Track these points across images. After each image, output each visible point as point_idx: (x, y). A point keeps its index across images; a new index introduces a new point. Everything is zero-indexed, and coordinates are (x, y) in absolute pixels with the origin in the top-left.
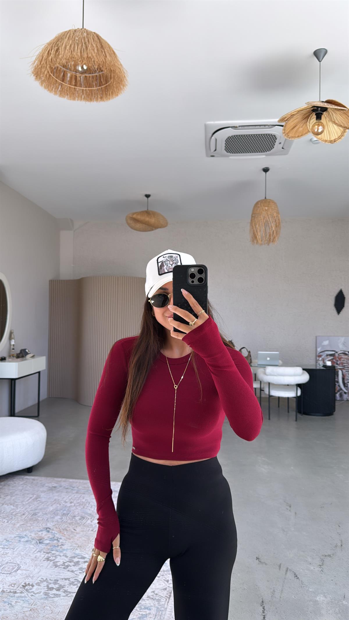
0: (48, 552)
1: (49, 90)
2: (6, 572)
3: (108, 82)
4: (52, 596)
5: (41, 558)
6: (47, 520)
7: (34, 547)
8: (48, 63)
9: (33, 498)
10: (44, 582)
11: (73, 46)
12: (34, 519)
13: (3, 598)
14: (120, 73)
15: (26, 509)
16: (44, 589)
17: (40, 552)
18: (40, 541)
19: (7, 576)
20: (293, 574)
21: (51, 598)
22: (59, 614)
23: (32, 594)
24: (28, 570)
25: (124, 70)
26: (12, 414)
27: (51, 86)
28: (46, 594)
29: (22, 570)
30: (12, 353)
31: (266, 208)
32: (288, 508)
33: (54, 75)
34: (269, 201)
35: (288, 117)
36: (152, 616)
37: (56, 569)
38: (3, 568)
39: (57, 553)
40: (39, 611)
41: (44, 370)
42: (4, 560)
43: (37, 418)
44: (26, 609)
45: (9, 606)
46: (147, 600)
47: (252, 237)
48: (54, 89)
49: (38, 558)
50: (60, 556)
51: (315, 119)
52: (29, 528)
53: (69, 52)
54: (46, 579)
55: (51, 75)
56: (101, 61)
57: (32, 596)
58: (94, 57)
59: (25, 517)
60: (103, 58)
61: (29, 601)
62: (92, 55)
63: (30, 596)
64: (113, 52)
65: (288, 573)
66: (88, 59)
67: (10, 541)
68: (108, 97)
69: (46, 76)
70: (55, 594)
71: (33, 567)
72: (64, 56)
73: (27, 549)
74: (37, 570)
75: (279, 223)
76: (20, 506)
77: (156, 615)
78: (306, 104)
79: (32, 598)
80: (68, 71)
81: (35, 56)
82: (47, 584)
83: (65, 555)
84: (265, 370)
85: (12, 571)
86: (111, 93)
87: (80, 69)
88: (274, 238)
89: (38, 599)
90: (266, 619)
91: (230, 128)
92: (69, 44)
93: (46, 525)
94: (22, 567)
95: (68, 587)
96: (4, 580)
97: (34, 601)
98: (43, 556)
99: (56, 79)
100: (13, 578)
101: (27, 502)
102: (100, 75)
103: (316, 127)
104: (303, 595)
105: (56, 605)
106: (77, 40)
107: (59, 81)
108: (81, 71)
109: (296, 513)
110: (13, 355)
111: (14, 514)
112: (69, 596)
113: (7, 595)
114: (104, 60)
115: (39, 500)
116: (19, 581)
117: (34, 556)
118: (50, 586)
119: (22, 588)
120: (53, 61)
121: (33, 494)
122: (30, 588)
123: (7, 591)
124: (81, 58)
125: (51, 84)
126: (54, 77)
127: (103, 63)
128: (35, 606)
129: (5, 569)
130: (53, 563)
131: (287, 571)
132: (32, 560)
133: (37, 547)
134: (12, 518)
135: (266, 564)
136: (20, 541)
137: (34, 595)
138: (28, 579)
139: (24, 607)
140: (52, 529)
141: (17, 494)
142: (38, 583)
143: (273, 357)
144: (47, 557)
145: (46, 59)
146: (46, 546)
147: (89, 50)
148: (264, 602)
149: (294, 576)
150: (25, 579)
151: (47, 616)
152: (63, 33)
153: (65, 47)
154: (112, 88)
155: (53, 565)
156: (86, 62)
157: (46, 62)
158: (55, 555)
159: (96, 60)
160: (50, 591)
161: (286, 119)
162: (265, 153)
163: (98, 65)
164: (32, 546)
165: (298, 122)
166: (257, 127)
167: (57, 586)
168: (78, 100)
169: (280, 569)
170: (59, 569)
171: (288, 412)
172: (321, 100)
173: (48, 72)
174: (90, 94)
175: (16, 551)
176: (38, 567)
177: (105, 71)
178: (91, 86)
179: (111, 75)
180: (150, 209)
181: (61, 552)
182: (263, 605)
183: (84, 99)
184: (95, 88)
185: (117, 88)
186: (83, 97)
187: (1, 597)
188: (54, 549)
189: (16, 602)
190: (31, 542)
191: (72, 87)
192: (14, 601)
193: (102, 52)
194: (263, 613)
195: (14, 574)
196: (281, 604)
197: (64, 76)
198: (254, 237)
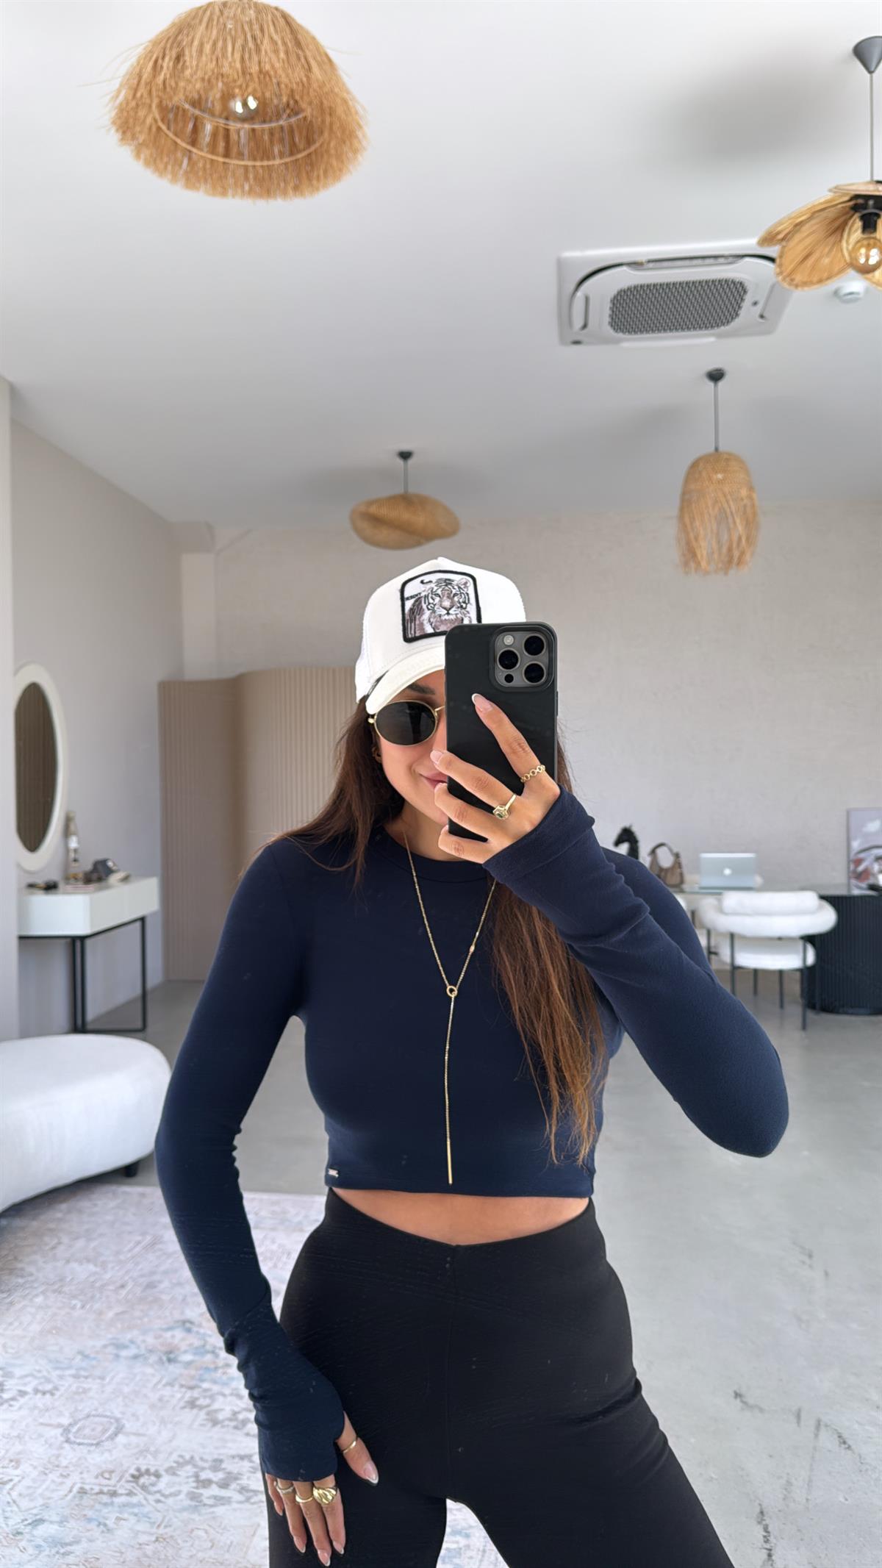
0: (193, 1383)
1: (157, 169)
2: (86, 1441)
3: (314, 142)
4: (211, 1502)
5: (174, 1401)
6: (184, 1299)
7: (155, 1372)
8: (154, 94)
9: (143, 1244)
10: (187, 1465)
11: (220, 44)
12: (151, 1299)
13: (84, 1510)
14: (347, 115)
15: (128, 1272)
16: (187, 1483)
17: (171, 1384)
18: (170, 1356)
19: (89, 1451)
20: (836, 1436)
21: (206, 1507)
22: (231, 1549)
23: (158, 1496)
24: (144, 1435)
25: (359, 108)
26: (79, 1026)
27: (161, 159)
28: (193, 1496)
29: (127, 1434)
30: (72, 871)
31: (720, 476)
32: (806, 1259)
33: (169, 129)
34: (725, 456)
35: (787, 231)
36: (473, 1553)
37: (217, 1428)
38: (79, 1430)
39: (216, 1388)
40: (179, 1541)
41: (154, 914)
42: (80, 1408)
43: (140, 1035)
44: (143, 1539)
45: (100, 1531)
46: (457, 1510)
47: (684, 555)
48: (170, 167)
49: (168, 1401)
50: (224, 1395)
51: (860, 230)
52: (139, 1322)
53: (212, 60)
54: (192, 1458)
55: (162, 131)
56: (297, 84)
57: (158, 1501)
58: (278, 72)
59: (127, 1294)
60: (302, 74)
61: (150, 1515)
62: (273, 66)
63: (153, 1503)
64: (326, 59)
65: (824, 1434)
66: (262, 77)
67: (92, 1356)
68: (315, 182)
69: (150, 129)
70: (218, 1498)
71: (155, 1424)
72: (199, 72)
73: (138, 1378)
74: (166, 1435)
75: (755, 514)
76: (111, 1265)
77: (484, 1551)
79: (159, 1508)
80: (206, 116)
81: (119, 77)
82: (195, 1470)
83: (235, 1392)
84: (720, 901)
85: (104, 1439)
86: (321, 173)
87: (239, 108)
88: (742, 553)
89: (174, 1511)
90: (774, 1558)
91: (624, 268)
92: (209, 38)
93: (182, 1313)
94: (128, 1426)
95: (249, 1478)
96: (83, 1461)
97: (164, 1517)
98: (179, 1395)
99: (174, 138)
100: (107, 1455)
101: (129, 1255)
102: (291, 127)
103: (863, 251)
104: (866, 1493)
105: (223, 1526)
106: (231, 29)
107: (184, 145)
108: (241, 114)
109: (826, 1274)
110: (76, 874)
111: (98, 1285)
112: (252, 1501)
113: (93, 1500)
114: (305, 79)
115: (161, 1250)
116: (122, 1465)
117: (158, 1395)
118: (203, 1476)
119: (131, 1482)
120: (168, 86)
121: (144, 1234)
122: (150, 1481)
123: (92, 1489)
124: (244, 73)
125: (162, 152)
126: (171, 135)
127: (301, 88)
128: (168, 1530)
129: (84, 1433)
130: (208, 1414)
131: (818, 1427)
132: (152, 1406)
133: (164, 1373)
134: (92, 1297)
135: (761, 1410)
136: (117, 1356)
137: (162, 1499)
138: (144, 1459)
139: (138, 1531)
140: (197, 1323)
142: (171, 1467)
143: (738, 868)
144: (191, 1397)
145: (149, 84)
146: (185, 1368)
147: (263, 53)
148: (765, 1513)
149: (838, 1443)
150: (137, 1459)
151: (200, 1555)
152: (189, 15)
153: (200, 51)
154: (325, 156)
155: (207, 1420)
156: (257, 85)
157: (150, 91)
158: (209, 1393)
159: (284, 79)
160: (205, 1490)
162: (716, 330)
163: (288, 92)
164: (149, 1370)
165: (818, 243)
166: (695, 262)
167: (221, 1475)
168: (233, 196)
169: (799, 1424)
171: (782, 1006)
172: (876, 178)
173: (155, 120)
174: (266, 176)
175: (109, 1383)
176: (169, 1426)
177: (308, 112)
178: (267, 155)
179: (323, 122)
180: (412, 490)
181: (225, 1384)
182: (764, 1520)
183: (251, 192)
184: (277, 162)
185: (340, 157)
186: (247, 187)
187: (77, 1505)
188: (206, 1376)
189: (118, 1519)
190: (146, 1359)
191: (218, 161)
192: (113, 1516)
193: (299, 59)
194: (767, 1541)
195: (107, 1444)
196: (812, 1519)
197: (196, 130)
198: (690, 554)
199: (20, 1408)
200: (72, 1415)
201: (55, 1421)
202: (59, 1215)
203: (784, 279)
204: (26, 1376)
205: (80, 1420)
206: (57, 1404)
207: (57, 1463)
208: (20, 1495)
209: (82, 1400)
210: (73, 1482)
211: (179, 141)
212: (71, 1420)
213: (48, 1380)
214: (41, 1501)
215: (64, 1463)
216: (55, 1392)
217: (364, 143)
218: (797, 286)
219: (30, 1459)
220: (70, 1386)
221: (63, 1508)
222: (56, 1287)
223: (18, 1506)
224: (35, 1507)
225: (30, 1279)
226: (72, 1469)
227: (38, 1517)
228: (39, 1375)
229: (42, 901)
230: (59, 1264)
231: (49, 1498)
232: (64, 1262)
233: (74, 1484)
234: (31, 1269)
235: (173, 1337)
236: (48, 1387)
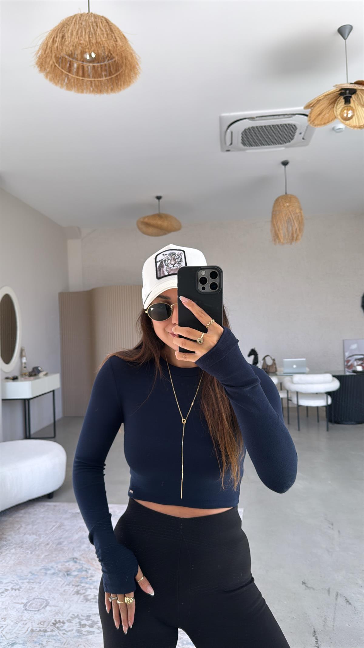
0: (78, 584)
1: (54, 82)
2: (33, 609)
3: (119, 71)
4: (86, 633)
5: (70, 592)
6: (73, 549)
7: (62, 580)
8: (53, 52)
10: (76, 618)
11: (80, 31)
12: (59, 549)
13: (33, 638)
14: (132, 60)
15: (50, 538)
16: (76, 626)
17: (68, 585)
18: (68, 573)
19: (35, 613)
20: (344, 599)
21: (84, 636)
23: (64, 632)
24: (58, 606)
25: (137, 56)
26: (28, 436)
27: (56, 78)
28: (79, 631)
29: (51, 606)
30: (24, 372)
31: (288, 204)
32: (331, 526)
33: (59, 66)
34: (290, 196)
35: (314, 103)
37: (88, 603)
38: (30, 605)
39: (87, 586)
41: (58, 389)
42: (31, 596)
43: (53, 439)
45: (40, 646)
47: (274, 236)
48: (60, 82)
49: (67, 592)
50: (91, 589)
51: (344, 103)
52: (55, 559)
53: (76, 38)
54: (78, 615)
55: (57, 67)
56: (112, 47)
57: (64, 634)
58: (104, 42)
59: (50, 547)
60: (114, 43)
61: (60, 640)
62: (102, 40)
63: (62, 635)
64: (123, 37)
65: (339, 598)
66: (97, 44)
67: (35, 573)
68: (119, 87)
69: (52, 66)
70: (89, 632)
71: (62, 601)
72: (71, 42)
73: (55, 582)
74: (67, 606)
75: (302, 219)
76: (43, 535)
78: (334, 86)
79: (64, 637)
80: (74, 60)
81: (38, 45)
82: (79, 620)
83: (95, 587)
84: (292, 378)
85: (41, 608)
86: (122, 83)
87: (88, 57)
88: (298, 235)
89: (70, 638)
91: (247, 120)
92: (75, 29)
93: (73, 555)
94: (51, 602)
96: (32, 618)
97: (67, 640)
98: (71, 589)
100: (42, 615)
101: (50, 531)
102: (109, 64)
103: (345, 111)
104: (358, 623)
105: (91, 643)
106: (84, 25)
107: (66, 72)
108: (89, 60)
109: (339, 532)
110: (25, 373)
111: (37, 544)
113: (37, 634)
114: (115, 45)
115: (63, 528)
116: (48, 619)
117: (63, 589)
118: (83, 622)
119: (53, 626)
120: (59, 48)
121: (56, 522)
122: (61, 625)
123: (36, 629)
124: (90, 43)
125: (57, 76)
126: (60, 68)
127: (113, 49)
128: (68, 646)
129: (33, 606)
130: (84, 597)
131: (337, 596)
132: (61, 594)
133: (65, 580)
134: (36, 549)
135: (314, 589)
136: (46, 574)
137: (66, 633)
138: (58, 616)
140: (79, 559)
141: (38, 523)
142: (69, 619)
143: (299, 364)
144: (77, 590)
145: (51, 48)
146: (74, 578)
147: (98, 34)
148: (316, 632)
149: (345, 602)
150: (55, 616)
152: (67, 19)
153: (72, 35)
154: (124, 76)
155: (84, 599)
156: (95, 48)
157: (51, 51)
158: (84, 588)
159: (106, 45)
160: (83, 628)
161: (311, 105)
162: (285, 145)
163: (108, 50)
164: (59, 579)
165: (325, 108)
166: (276, 117)
167: (90, 622)
168: (86, 93)
169: (329, 594)
170: (91, 603)
171: (318, 421)
172: (349, 82)
173: (54, 63)
174: (100, 85)
175: (43, 585)
176: (68, 602)
177: (116, 58)
178: (100, 76)
179: (123, 62)
180: (162, 212)
181: (91, 584)
182: (316, 635)
183: (93, 91)
184: (104, 79)
185: (129, 77)
186: (92, 89)
187: (30, 636)
188: (83, 581)
189: (47, 642)
190: (58, 574)
191: (79, 79)
192: (45, 640)
193: (112, 37)
194: (317, 644)
195: (42, 611)
196: (335, 634)
197: (70, 66)
198: (276, 236)
199: (6, 596)
200: (27, 599)
201: (20, 602)
202: (21, 515)
203: (311, 123)
204: (8, 583)
205: (31, 600)
206: (21, 594)
207: (21, 619)
208: (6, 633)
209: (31, 593)
210: (29, 626)
211: (63, 71)
212: (27, 601)
213: (17, 584)
214: (15, 635)
215: (25, 619)
216: (20, 589)
217: (139, 71)
218: (315, 126)
219: (10, 618)
220: (26, 586)
221: (24, 638)
222: (20, 545)
223: (5, 637)
224: (13, 638)
225: (9, 542)
226: (28, 621)
227: (14, 642)
228: (13, 582)
229: (12, 384)
230: (21, 535)
231: (18, 634)
232: (23, 535)
233: (29, 627)
234: (9, 538)
235: (69, 565)
236: (17, 587)
